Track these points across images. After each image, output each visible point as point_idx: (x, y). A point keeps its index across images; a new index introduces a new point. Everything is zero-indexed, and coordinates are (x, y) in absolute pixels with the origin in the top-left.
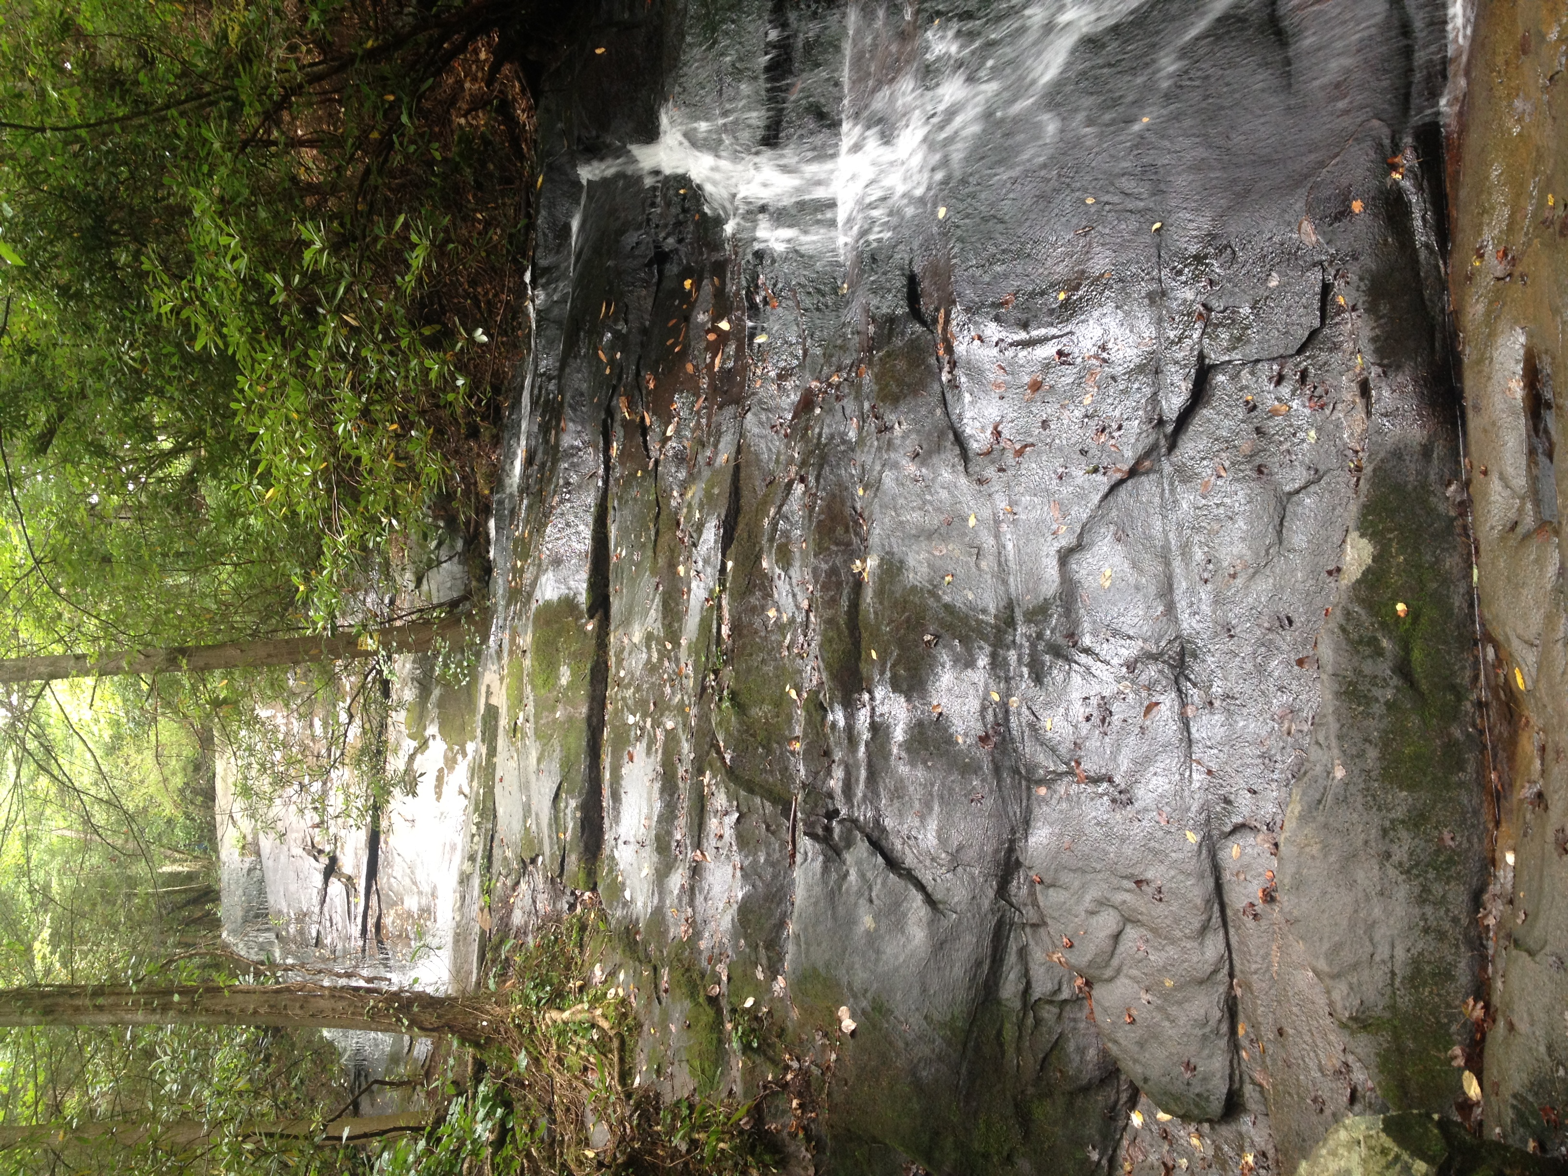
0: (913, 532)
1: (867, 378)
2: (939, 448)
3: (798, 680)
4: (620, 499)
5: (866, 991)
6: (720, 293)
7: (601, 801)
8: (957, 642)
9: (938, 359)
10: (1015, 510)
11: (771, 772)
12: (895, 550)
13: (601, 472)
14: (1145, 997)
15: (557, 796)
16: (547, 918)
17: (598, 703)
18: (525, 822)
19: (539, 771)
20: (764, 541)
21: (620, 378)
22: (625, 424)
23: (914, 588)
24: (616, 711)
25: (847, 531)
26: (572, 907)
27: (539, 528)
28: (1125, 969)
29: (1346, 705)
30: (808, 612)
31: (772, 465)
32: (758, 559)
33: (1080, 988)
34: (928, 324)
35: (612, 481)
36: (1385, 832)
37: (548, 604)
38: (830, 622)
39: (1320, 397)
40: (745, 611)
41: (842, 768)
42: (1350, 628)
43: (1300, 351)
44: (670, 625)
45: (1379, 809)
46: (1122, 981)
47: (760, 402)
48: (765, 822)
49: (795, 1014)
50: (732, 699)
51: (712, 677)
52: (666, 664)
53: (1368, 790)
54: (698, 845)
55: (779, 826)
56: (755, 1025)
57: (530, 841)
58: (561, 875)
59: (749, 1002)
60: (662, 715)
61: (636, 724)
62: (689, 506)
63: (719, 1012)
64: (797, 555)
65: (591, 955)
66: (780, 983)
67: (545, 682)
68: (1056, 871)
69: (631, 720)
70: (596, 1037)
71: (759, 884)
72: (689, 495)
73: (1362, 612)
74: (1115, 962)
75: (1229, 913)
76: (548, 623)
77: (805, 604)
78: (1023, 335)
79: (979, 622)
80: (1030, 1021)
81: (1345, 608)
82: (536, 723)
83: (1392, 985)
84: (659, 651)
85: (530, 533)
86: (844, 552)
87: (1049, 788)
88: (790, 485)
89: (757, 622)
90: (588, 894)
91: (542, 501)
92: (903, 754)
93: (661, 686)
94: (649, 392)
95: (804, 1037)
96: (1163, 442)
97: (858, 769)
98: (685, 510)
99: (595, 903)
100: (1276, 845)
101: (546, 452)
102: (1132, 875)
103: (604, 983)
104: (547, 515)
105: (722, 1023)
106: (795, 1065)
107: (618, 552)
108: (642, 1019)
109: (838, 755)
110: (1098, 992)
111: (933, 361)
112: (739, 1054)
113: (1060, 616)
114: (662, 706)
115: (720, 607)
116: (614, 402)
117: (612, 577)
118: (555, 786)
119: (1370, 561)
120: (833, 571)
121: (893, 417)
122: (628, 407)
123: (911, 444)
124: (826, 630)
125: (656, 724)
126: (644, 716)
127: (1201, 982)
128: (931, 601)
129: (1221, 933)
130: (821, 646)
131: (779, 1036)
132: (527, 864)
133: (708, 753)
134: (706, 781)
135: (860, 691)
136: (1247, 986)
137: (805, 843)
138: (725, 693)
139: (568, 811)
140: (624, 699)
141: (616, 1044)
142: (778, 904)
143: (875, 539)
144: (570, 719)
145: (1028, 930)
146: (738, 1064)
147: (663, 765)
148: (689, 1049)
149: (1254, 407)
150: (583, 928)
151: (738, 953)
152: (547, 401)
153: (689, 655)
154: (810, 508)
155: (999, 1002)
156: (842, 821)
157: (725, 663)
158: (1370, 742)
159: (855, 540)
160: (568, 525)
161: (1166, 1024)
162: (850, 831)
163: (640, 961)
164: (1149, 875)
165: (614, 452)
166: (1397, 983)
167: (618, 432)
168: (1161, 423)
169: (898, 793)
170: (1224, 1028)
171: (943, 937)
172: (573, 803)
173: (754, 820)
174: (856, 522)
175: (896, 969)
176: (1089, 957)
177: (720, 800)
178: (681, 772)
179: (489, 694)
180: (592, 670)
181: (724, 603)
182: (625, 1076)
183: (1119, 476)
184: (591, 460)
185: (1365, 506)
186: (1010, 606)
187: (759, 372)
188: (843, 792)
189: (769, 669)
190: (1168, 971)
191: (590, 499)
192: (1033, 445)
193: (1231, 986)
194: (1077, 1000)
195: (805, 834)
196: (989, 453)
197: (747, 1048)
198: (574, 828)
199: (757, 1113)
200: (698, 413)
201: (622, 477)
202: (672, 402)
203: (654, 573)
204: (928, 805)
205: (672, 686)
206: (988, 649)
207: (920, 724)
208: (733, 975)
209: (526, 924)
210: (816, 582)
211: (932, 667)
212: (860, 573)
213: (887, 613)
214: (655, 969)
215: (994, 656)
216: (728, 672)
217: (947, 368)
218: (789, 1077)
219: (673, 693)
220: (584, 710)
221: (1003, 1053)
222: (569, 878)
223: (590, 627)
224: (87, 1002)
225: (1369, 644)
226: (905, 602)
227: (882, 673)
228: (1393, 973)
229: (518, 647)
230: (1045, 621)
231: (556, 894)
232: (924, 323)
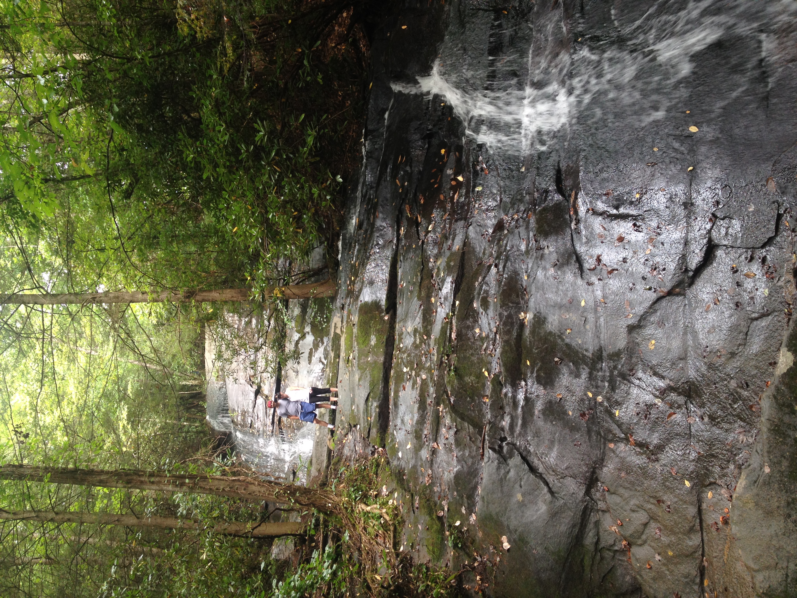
0: (552, 304)
1: (532, 220)
2: (567, 263)
3: (489, 367)
4: (404, 257)
5: (516, 530)
6: (459, 160)
7: (389, 405)
8: (571, 364)
9: (570, 216)
10: (606, 301)
11: (474, 411)
12: (542, 311)
13: (395, 242)
14: (658, 557)
15: (367, 399)
16: (361, 456)
17: (389, 357)
18: (352, 407)
19: (359, 385)
20: (476, 293)
21: (406, 195)
22: (408, 219)
23: (550, 333)
24: (398, 364)
25: (518, 296)
26: (373, 453)
27: (363, 264)
28: (649, 542)
29: (773, 436)
30: (496, 333)
31: (481, 255)
32: (472, 302)
33: (625, 546)
34: (566, 197)
35: (400, 247)
36: (788, 504)
37: (366, 304)
38: (506, 342)
39: (772, 273)
40: (464, 327)
41: (509, 417)
42: (779, 397)
43: (763, 247)
44: (426, 327)
45: (786, 492)
46: (646, 547)
47: (476, 222)
48: (469, 436)
49: (480, 534)
50: (455, 371)
51: (446, 357)
52: (424, 346)
53: (781, 481)
54: (436, 440)
55: (476, 439)
56: (460, 535)
57: (353, 416)
58: (368, 437)
59: (458, 523)
60: (420, 371)
61: (407, 372)
62: (438, 269)
63: (443, 524)
64: (492, 304)
65: (382, 480)
66: (473, 518)
67: (364, 342)
68: (616, 486)
69: (405, 370)
70: (382, 522)
71: (465, 466)
72: (439, 263)
73: (786, 390)
74: (644, 537)
75: (704, 525)
76: (366, 313)
77: (494, 330)
78: (615, 212)
79: (584, 356)
80: (598, 557)
81: (776, 387)
82: (359, 361)
83: (786, 581)
84: (420, 339)
85: (359, 264)
86: (516, 308)
87: (615, 445)
88: (490, 266)
89: (470, 334)
90: (380, 449)
91: (365, 251)
92: (541, 416)
93: (420, 356)
94: (421, 205)
95: (484, 546)
96: (686, 280)
97: (517, 419)
98: (436, 270)
99: (384, 453)
100: (731, 496)
101: (368, 224)
102: (656, 497)
103: (388, 496)
104: (368, 258)
105: (444, 530)
106: (479, 559)
107: (402, 284)
108: (405, 518)
109: (507, 410)
110: (634, 549)
111: (567, 217)
112: (452, 548)
113: (626, 359)
114: (420, 366)
115: (451, 323)
116: (403, 207)
117: (398, 295)
118: (367, 394)
119: (792, 364)
120: (509, 316)
121: (545, 243)
122: (410, 211)
123: (554, 257)
124: (504, 346)
125: (417, 375)
126: (411, 369)
127: (687, 556)
128: (559, 341)
129: (700, 534)
130: (502, 354)
131: (472, 544)
132: (351, 427)
133: (442, 395)
134: (441, 409)
135: (520, 380)
136: (711, 563)
137: (489, 453)
138: (452, 368)
139: (373, 407)
140: (402, 358)
141: (392, 528)
142: (474, 478)
143: (531, 304)
144: (375, 362)
145: (600, 513)
146: (451, 553)
147: (420, 396)
148: (428, 540)
149: (737, 271)
150: (378, 465)
151: (454, 498)
152: (369, 199)
153: (435, 344)
154: (499, 282)
155: (583, 546)
156: (507, 444)
157: (453, 352)
158: (785, 457)
159: (522, 302)
160: (377, 265)
161: (667, 572)
162: (512, 450)
163: (405, 490)
164: (665, 498)
165: (402, 232)
166: (789, 580)
167: (405, 222)
168: (686, 271)
169: (537, 434)
170: (698, 580)
171: (557, 510)
172: (375, 404)
173: (463, 434)
174: (522, 293)
175: (532, 523)
176: (630, 532)
177: (447, 421)
178: (429, 401)
179: (336, 327)
180: (387, 339)
181: (454, 322)
182: (396, 545)
183: (662, 294)
184: (390, 233)
185: (791, 335)
186: (600, 350)
187: (477, 206)
188: (509, 429)
189: (475, 359)
190: (670, 547)
191: (389, 253)
192: (617, 270)
193: (702, 561)
194: (623, 552)
195: (489, 448)
196: (594, 269)
197: (455, 546)
198: (375, 416)
199: (460, 579)
200: (445, 220)
201: (405, 245)
202: (432, 214)
203: (419, 298)
204: (552, 442)
205: (426, 358)
206: (587, 370)
207: (550, 402)
208: (451, 508)
209: (351, 456)
210: (501, 320)
211: (558, 374)
212: (523, 319)
213: (536, 343)
214: (412, 495)
215: (590, 374)
216: (454, 357)
217: (574, 222)
218: (476, 564)
219: (426, 361)
220: (382, 359)
221: (584, 570)
222: (372, 440)
223: (386, 318)
224: (146, 479)
225: (788, 407)
226: (546, 339)
227: (532, 373)
228: (787, 576)
229: (351, 320)
230: (618, 360)
231: (366, 446)
232: (563, 195)
